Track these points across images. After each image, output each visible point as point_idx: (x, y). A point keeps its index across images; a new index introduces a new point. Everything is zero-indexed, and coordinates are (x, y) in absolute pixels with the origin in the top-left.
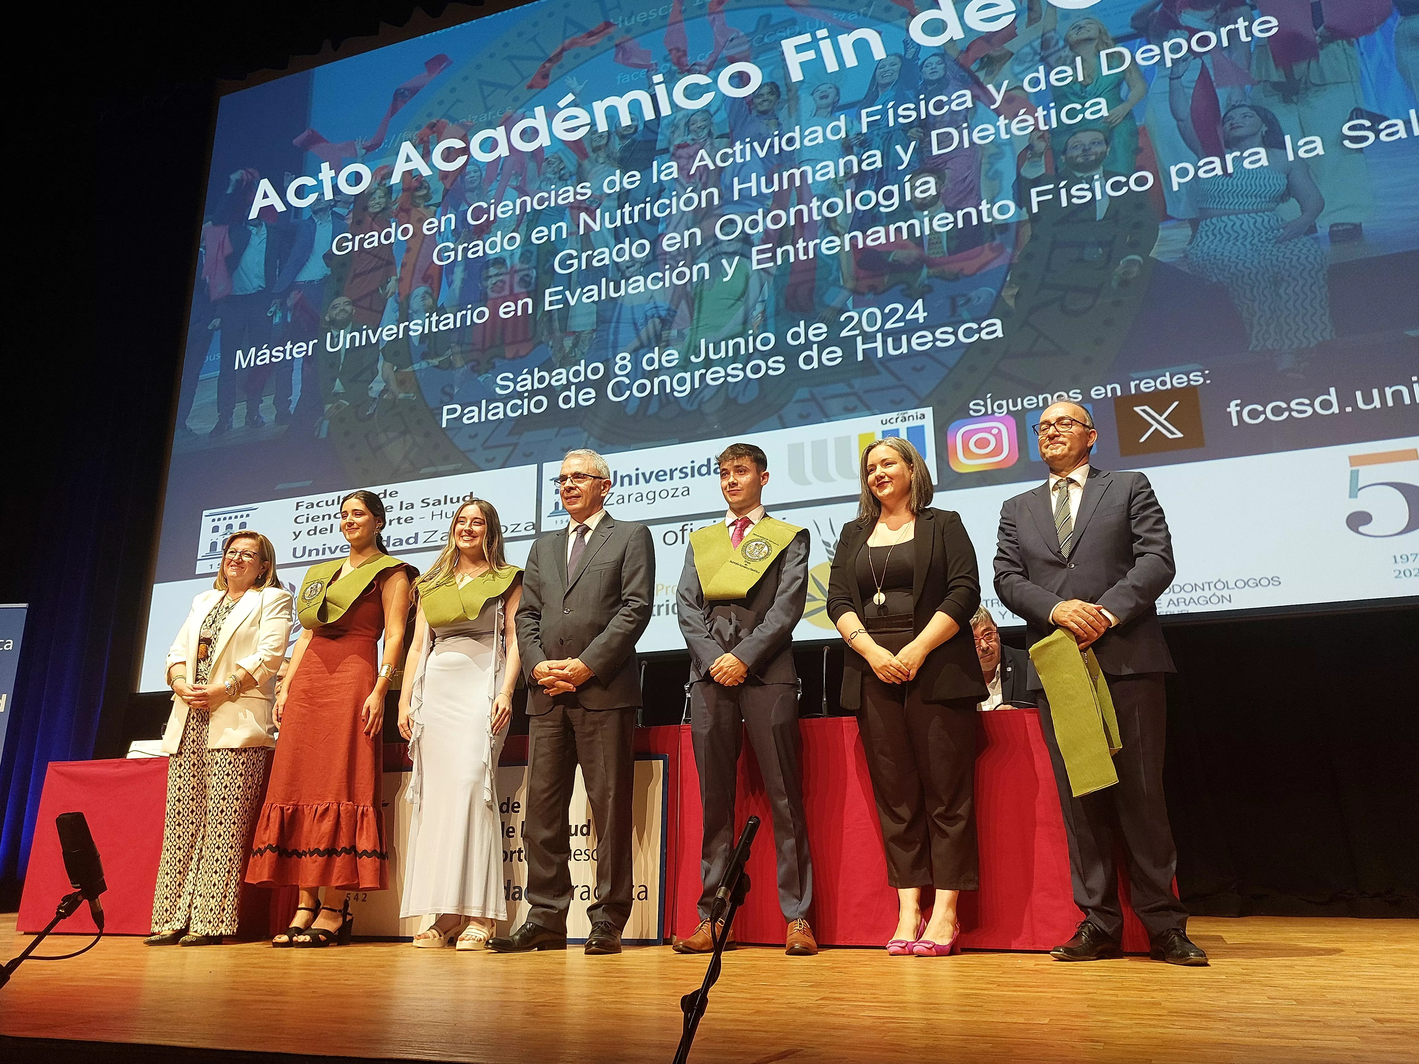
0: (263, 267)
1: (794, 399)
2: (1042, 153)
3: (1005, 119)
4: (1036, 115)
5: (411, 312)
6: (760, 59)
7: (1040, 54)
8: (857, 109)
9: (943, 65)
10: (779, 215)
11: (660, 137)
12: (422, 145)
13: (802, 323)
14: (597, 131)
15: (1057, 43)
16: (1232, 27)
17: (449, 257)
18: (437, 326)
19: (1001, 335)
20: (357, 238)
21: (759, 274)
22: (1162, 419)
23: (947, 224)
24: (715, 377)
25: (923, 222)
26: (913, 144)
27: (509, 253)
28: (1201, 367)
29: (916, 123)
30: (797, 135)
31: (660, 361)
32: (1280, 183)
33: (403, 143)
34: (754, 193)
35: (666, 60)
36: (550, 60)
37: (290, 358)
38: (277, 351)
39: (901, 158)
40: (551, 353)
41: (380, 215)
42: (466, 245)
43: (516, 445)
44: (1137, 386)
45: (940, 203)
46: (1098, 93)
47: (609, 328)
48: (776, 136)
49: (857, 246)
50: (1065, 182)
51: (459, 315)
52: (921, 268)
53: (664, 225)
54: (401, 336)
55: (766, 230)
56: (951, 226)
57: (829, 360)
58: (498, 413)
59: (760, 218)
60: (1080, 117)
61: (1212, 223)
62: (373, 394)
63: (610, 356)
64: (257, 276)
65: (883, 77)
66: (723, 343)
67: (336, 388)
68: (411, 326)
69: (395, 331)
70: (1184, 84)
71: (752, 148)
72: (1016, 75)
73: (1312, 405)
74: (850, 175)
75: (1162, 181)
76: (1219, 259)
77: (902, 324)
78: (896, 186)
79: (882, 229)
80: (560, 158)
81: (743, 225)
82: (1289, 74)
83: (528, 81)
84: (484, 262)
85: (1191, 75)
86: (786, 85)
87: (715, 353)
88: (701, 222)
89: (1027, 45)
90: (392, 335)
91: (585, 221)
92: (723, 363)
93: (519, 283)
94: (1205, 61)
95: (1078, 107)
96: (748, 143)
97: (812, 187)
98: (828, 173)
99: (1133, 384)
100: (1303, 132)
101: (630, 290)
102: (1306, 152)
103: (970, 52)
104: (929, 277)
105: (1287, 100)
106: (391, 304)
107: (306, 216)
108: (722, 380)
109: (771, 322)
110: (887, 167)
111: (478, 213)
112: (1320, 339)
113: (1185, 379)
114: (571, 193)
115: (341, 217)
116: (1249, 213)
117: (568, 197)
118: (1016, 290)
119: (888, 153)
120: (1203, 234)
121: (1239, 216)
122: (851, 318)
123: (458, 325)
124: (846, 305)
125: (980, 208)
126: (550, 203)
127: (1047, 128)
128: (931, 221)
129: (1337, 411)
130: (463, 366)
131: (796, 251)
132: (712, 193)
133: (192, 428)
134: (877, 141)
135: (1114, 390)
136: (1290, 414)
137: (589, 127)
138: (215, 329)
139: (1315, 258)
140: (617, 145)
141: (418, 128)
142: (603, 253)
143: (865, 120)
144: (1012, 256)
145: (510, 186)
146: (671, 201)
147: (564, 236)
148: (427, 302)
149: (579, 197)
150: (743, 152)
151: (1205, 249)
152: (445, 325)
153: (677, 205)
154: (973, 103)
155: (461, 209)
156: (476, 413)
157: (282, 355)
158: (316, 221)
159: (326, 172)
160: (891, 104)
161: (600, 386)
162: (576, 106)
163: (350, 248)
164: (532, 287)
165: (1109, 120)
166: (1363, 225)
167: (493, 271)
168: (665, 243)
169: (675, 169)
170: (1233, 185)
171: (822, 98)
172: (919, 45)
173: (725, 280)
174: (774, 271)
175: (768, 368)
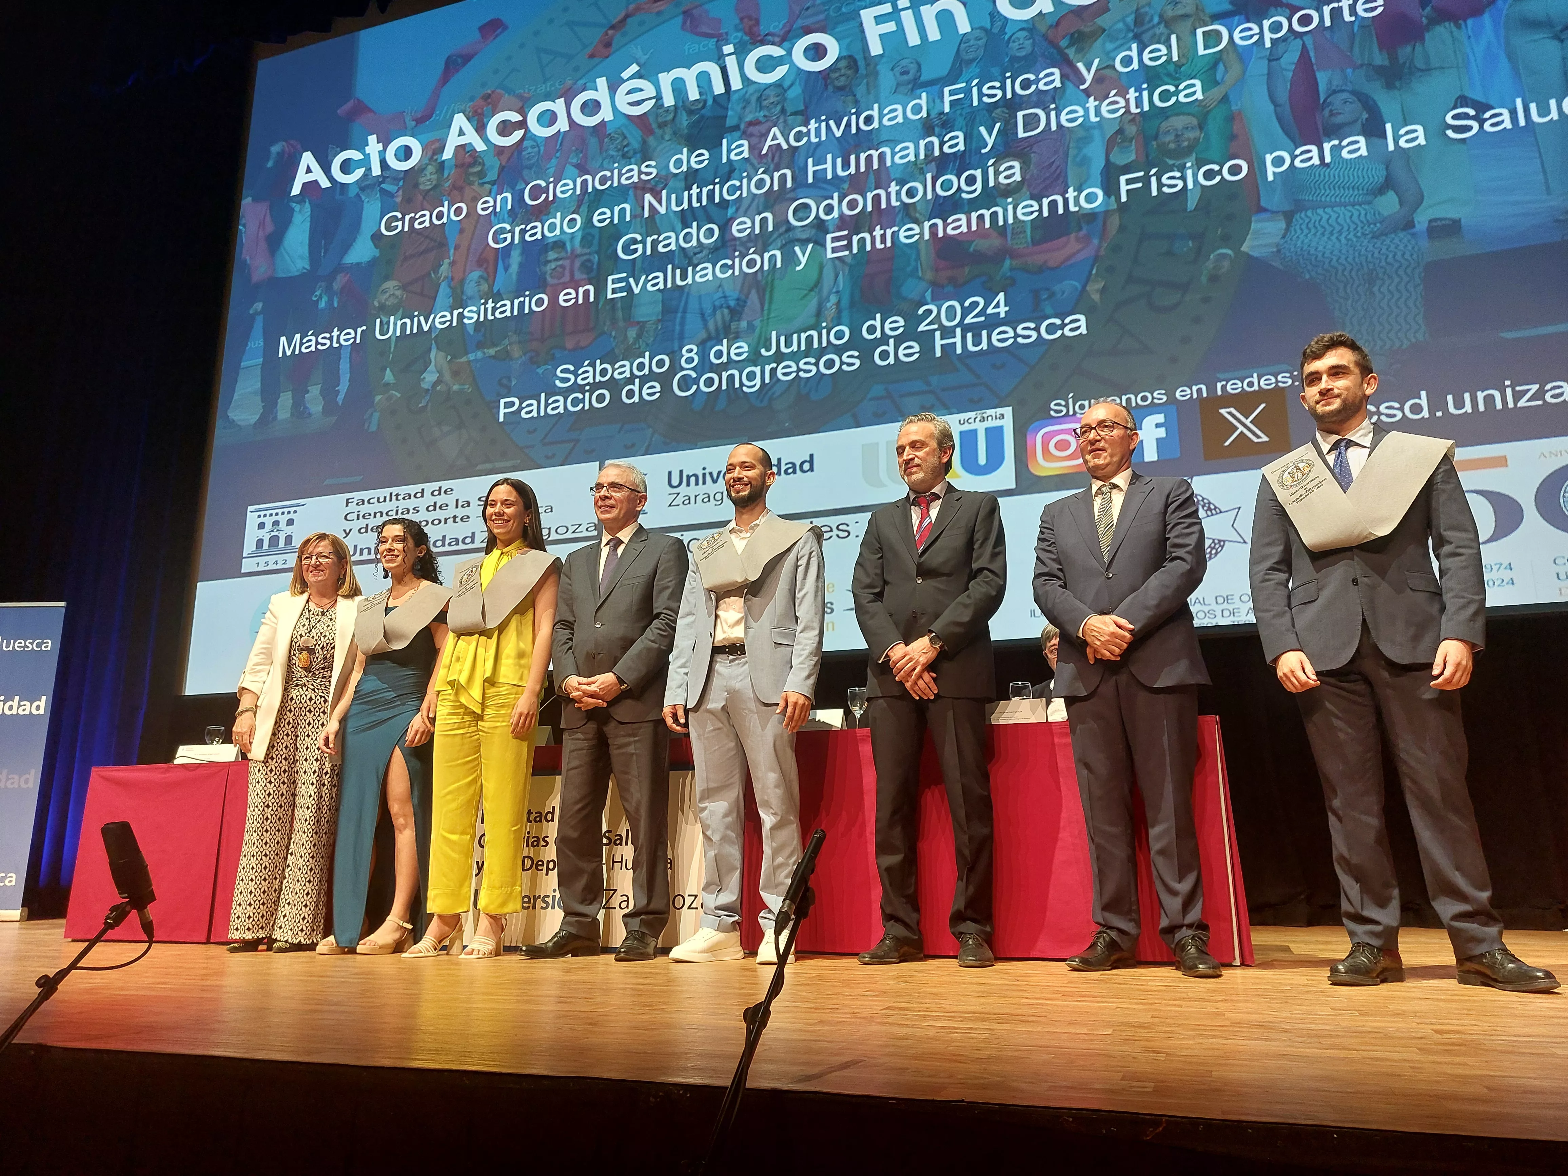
0: (307, 247)
1: (869, 396)
2: (1132, 139)
3: (1095, 100)
4: (1128, 96)
5: (465, 298)
6: (837, 30)
7: (1133, 31)
8: (939, 86)
9: (1031, 41)
10: (856, 200)
11: (730, 113)
12: (476, 118)
13: (878, 316)
14: (663, 105)
15: (1151, 19)
16: (1335, 5)
17: (505, 239)
18: (493, 314)
19: (1085, 332)
20: (407, 218)
21: (833, 262)
22: (1247, 422)
23: (1032, 213)
24: (785, 372)
25: (1007, 210)
26: (998, 125)
27: (570, 236)
28: (1291, 368)
29: (1001, 103)
30: (875, 113)
31: (729, 354)
32: (1378, 174)
33: (456, 116)
34: (829, 176)
35: (737, 29)
36: (613, 27)
37: (337, 345)
38: (323, 338)
39: (985, 140)
40: (614, 344)
41: (432, 192)
42: (523, 226)
43: (577, 441)
44: (1224, 388)
45: (1024, 189)
46: (1194, 74)
47: (675, 318)
48: (853, 114)
49: (937, 234)
50: (1156, 169)
51: (516, 302)
52: (1005, 259)
53: (734, 209)
54: (454, 324)
55: (842, 216)
56: (1036, 214)
57: (905, 355)
58: (558, 407)
59: (835, 203)
60: (1174, 99)
61: (1307, 216)
62: (425, 385)
63: (676, 348)
64: (301, 257)
65: (967, 52)
66: (795, 336)
67: (386, 378)
68: (466, 313)
69: (449, 318)
70: (1284, 66)
71: (828, 127)
72: (1108, 53)
73: (1401, 409)
74: (930, 158)
75: (1256, 170)
76: (1312, 255)
77: (983, 319)
78: (979, 171)
79: (963, 217)
80: (623, 134)
81: (816, 210)
82: (1393, 58)
83: (589, 50)
84: (543, 245)
85: (1291, 57)
86: (865, 58)
87: (786, 347)
88: (772, 206)
89: (1119, 21)
90: (445, 322)
91: (650, 203)
92: (795, 357)
93: (579, 269)
94: (1306, 42)
95: (1172, 89)
96: (823, 121)
97: (891, 170)
98: (908, 155)
99: (1219, 385)
100: (1405, 119)
101: (698, 279)
102: (1407, 141)
103: (1060, 28)
104: (1012, 269)
105: (1389, 86)
106: (444, 290)
107: (352, 193)
108: (794, 375)
109: (845, 314)
110: (970, 150)
111: (536, 192)
112: (1413, 340)
113: (1274, 380)
114: (635, 173)
115: (391, 195)
116: (1345, 207)
117: (632, 176)
118: (1103, 284)
119: (971, 135)
120: (1298, 227)
121: (1335, 209)
122: (930, 312)
123: (516, 313)
124: (924, 297)
125: (1067, 196)
126: (612, 183)
127: (1139, 110)
128: (1015, 208)
129: (1427, 416)
130: (521, 357)
131: (873, 239)
132: (785, 175)
133: (235, 418)
134: (960, 121)
135: (1199, 391)
136: (1379, 418)
137: (654, 100)
138: (257, 313)
139: (1412, 255)
140: (684, 121)
141: (472, 99)
142: (669, 238)
143: (947, 99)
144: (1099, 247)
145: (570, 163)
146: (741, 182)
147: (628, 219)
148: (482, 288)
149: (643, 177)
150: (818, 131)
151: (1299, 243)
152: (501, 313)
153: (748, 187)
154: (1062, 83)
155: (518, 187)
156: (535, 407)
157: (328, 342)
158: (363, 198)
159: (373, 145)
160: (975, 82)
161: (665, 380)
162: (641, 77)
163: (400, 228)
164: (594, 274)
165: (1204, 103)
166: (1463, 221)
167: (552, 255)
168: (735, 228)
169: (746, 148)
170: (1330, 177)
171: (902, 74)
172: (1005, 18)
173: (798, 268)
174: (849, 260)
175: (842, 363)
